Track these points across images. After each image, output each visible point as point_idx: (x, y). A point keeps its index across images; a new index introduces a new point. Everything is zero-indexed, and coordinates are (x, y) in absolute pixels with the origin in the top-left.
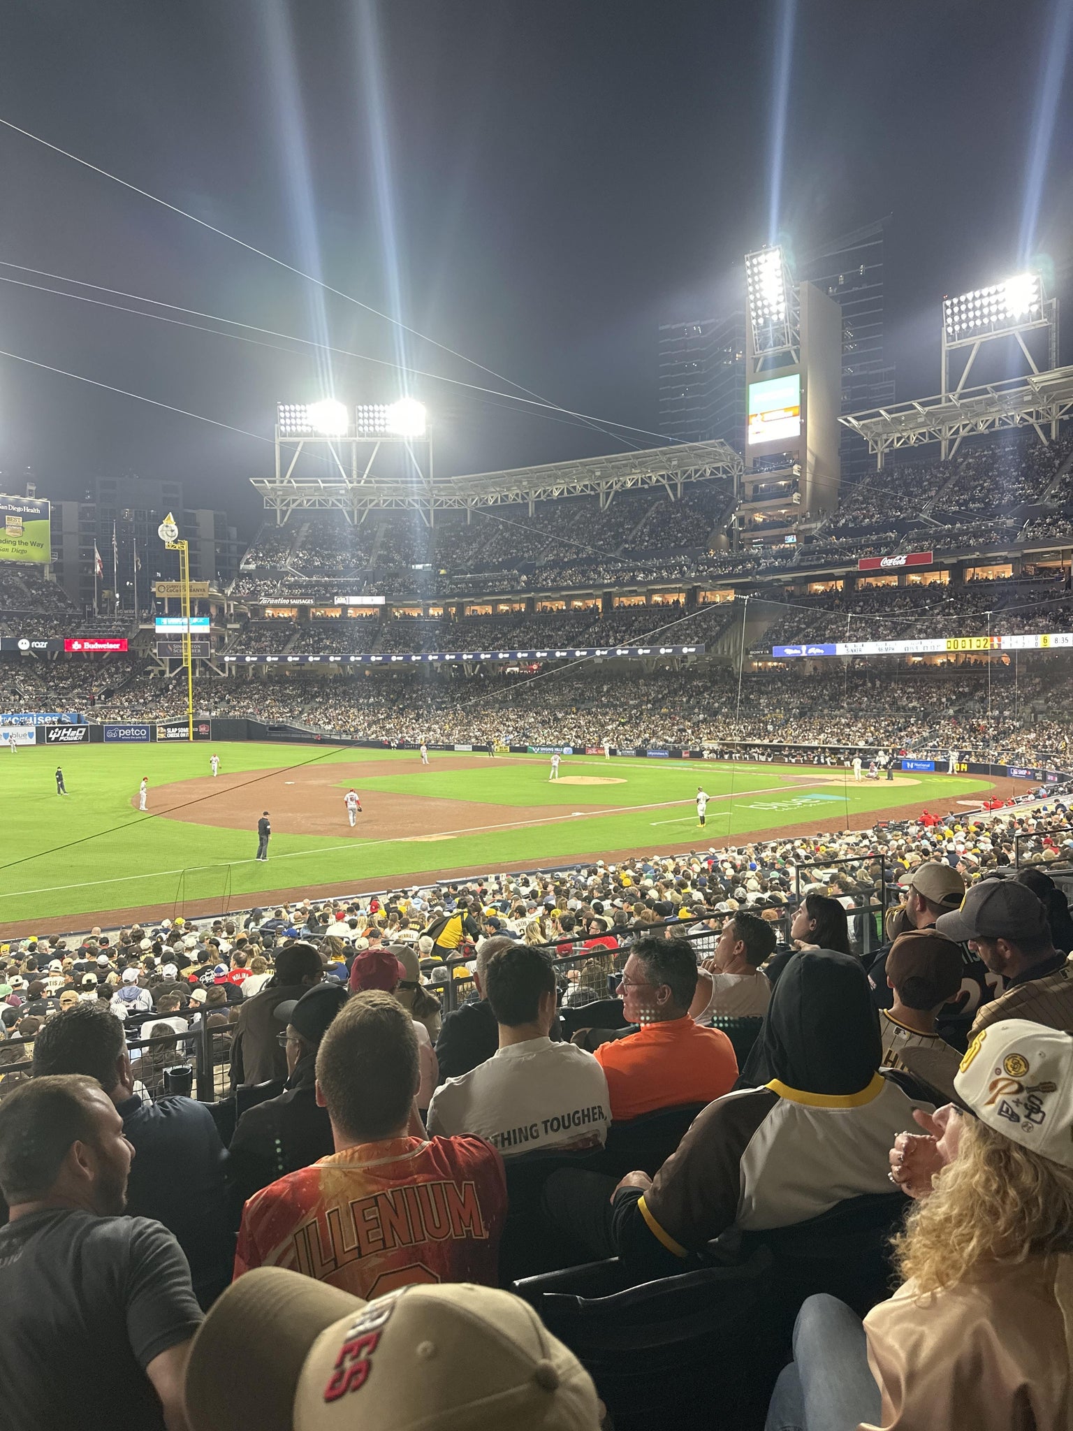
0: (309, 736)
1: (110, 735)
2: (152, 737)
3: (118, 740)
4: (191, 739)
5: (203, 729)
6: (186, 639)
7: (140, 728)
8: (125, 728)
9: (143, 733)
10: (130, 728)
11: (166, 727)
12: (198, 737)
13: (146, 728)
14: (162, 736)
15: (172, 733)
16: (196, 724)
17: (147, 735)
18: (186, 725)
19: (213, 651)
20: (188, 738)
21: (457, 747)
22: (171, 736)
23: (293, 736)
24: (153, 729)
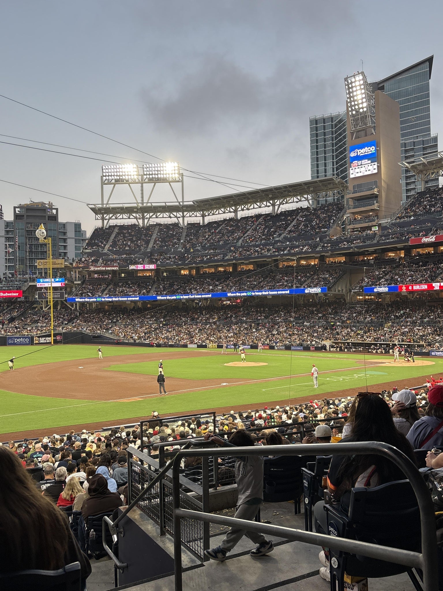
0: (112, 341)
1: (10, 342)
2: (31, 342)
3: (14, 344)
4: (52, 343)
5: (58, 338)
6: (50, 290)
7: (26, 338)
8: (18, 338)
9: (27, 340)
10: (20, 338)
11: (39, 337)
12: (56, 342)
13: (28, 338)
14: (37, 342)
15: (42, 340)
16: (55, 335)
17: (29, 342)
18: (49, 336)
19: (66, 296)
20: (51, 343)
21: (190, 346)
22: (42, 342)
23: (104, 341)
24: (32, 338)
